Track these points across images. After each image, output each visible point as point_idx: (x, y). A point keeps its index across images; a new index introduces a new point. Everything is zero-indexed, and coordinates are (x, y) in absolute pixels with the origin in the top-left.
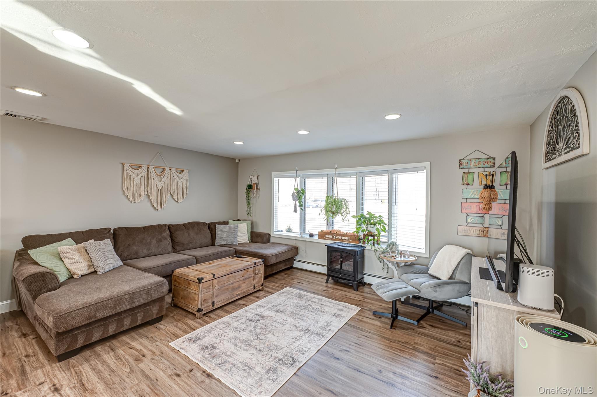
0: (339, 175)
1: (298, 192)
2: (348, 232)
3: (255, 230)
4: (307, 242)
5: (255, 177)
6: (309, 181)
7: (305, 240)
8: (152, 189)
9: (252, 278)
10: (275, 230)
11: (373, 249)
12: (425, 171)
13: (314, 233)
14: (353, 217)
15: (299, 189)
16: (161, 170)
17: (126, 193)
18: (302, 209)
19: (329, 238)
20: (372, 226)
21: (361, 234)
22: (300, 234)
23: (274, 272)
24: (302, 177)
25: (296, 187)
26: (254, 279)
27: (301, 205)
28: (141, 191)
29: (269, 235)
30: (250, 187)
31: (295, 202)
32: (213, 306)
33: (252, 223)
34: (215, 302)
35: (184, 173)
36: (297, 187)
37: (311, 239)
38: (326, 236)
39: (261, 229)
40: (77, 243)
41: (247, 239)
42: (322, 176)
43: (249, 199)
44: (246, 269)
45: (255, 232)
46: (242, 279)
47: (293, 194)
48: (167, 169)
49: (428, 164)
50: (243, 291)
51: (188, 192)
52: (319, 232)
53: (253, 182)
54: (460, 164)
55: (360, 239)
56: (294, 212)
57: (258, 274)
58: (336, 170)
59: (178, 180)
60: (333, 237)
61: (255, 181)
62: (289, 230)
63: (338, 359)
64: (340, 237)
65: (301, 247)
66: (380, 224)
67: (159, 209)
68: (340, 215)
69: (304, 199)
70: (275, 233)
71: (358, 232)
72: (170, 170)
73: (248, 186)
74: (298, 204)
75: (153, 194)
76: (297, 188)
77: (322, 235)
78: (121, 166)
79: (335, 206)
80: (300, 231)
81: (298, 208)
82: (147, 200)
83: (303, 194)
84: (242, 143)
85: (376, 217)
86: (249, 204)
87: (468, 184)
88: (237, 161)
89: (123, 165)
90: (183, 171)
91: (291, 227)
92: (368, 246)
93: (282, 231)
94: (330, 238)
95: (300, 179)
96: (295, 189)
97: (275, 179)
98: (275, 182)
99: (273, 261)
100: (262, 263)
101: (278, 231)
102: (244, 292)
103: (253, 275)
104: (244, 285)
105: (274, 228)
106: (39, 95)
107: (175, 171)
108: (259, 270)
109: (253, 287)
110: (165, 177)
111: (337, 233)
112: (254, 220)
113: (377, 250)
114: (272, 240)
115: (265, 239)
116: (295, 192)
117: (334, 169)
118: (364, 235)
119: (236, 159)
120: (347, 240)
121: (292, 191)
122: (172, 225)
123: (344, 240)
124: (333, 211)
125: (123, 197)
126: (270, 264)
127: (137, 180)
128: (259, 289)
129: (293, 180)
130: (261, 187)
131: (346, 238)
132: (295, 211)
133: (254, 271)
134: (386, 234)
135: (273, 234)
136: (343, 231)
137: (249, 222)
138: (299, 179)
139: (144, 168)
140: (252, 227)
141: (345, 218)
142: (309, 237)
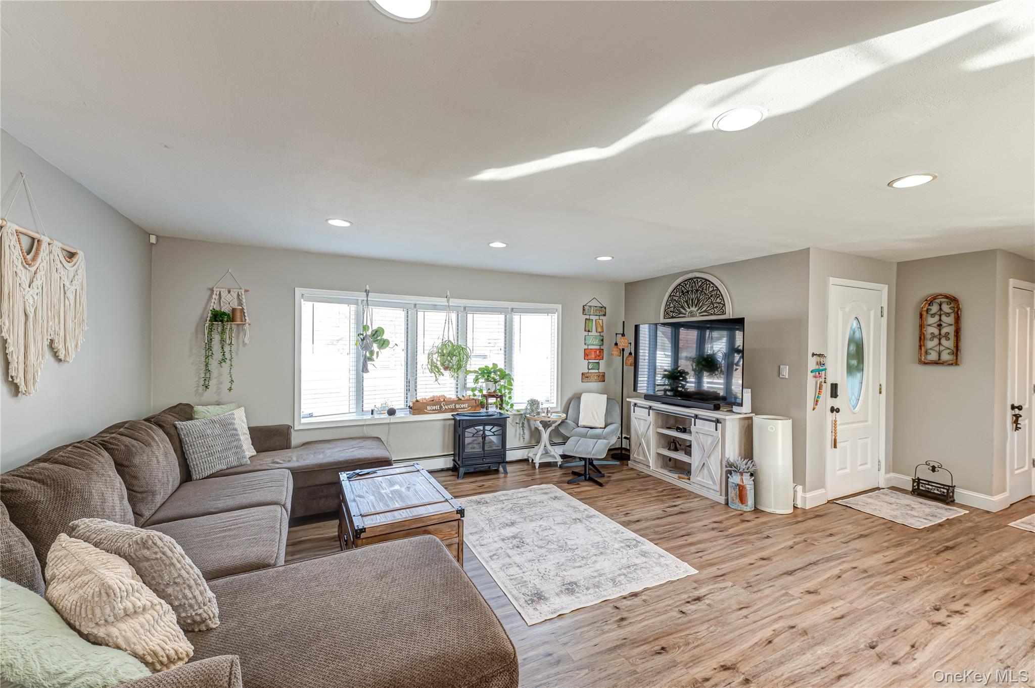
4: (391, 426)
5: (234, 294)
10: (300, 416)
12: (556, 315)
19: (433, 410)
29: (287, 428)
30: (220, 317)
37: (393, 419)
38: (429, 408)
41: (252, 446)
49: (559, 307)
52: (408, 403)
54: (584, 310)
58: (448, 301)
60: (441, 407)
61: (231, 303)
63: (638, 521)
64: (452, 406)
67: (31, 390)
70: (303, 421)
73: (213, 315)
77: (416, 407)
87: (589, 331)
88: (153, 239)
94: (435, 410)
97: (303, 303)
101: (306, 417)
105: (301, 413)
114: (295, 440)
119: (151, 235)
120: (464, 408)
123: (459, 408)
131: (462, 406)
135: (297, 424)
142: (386, 416)
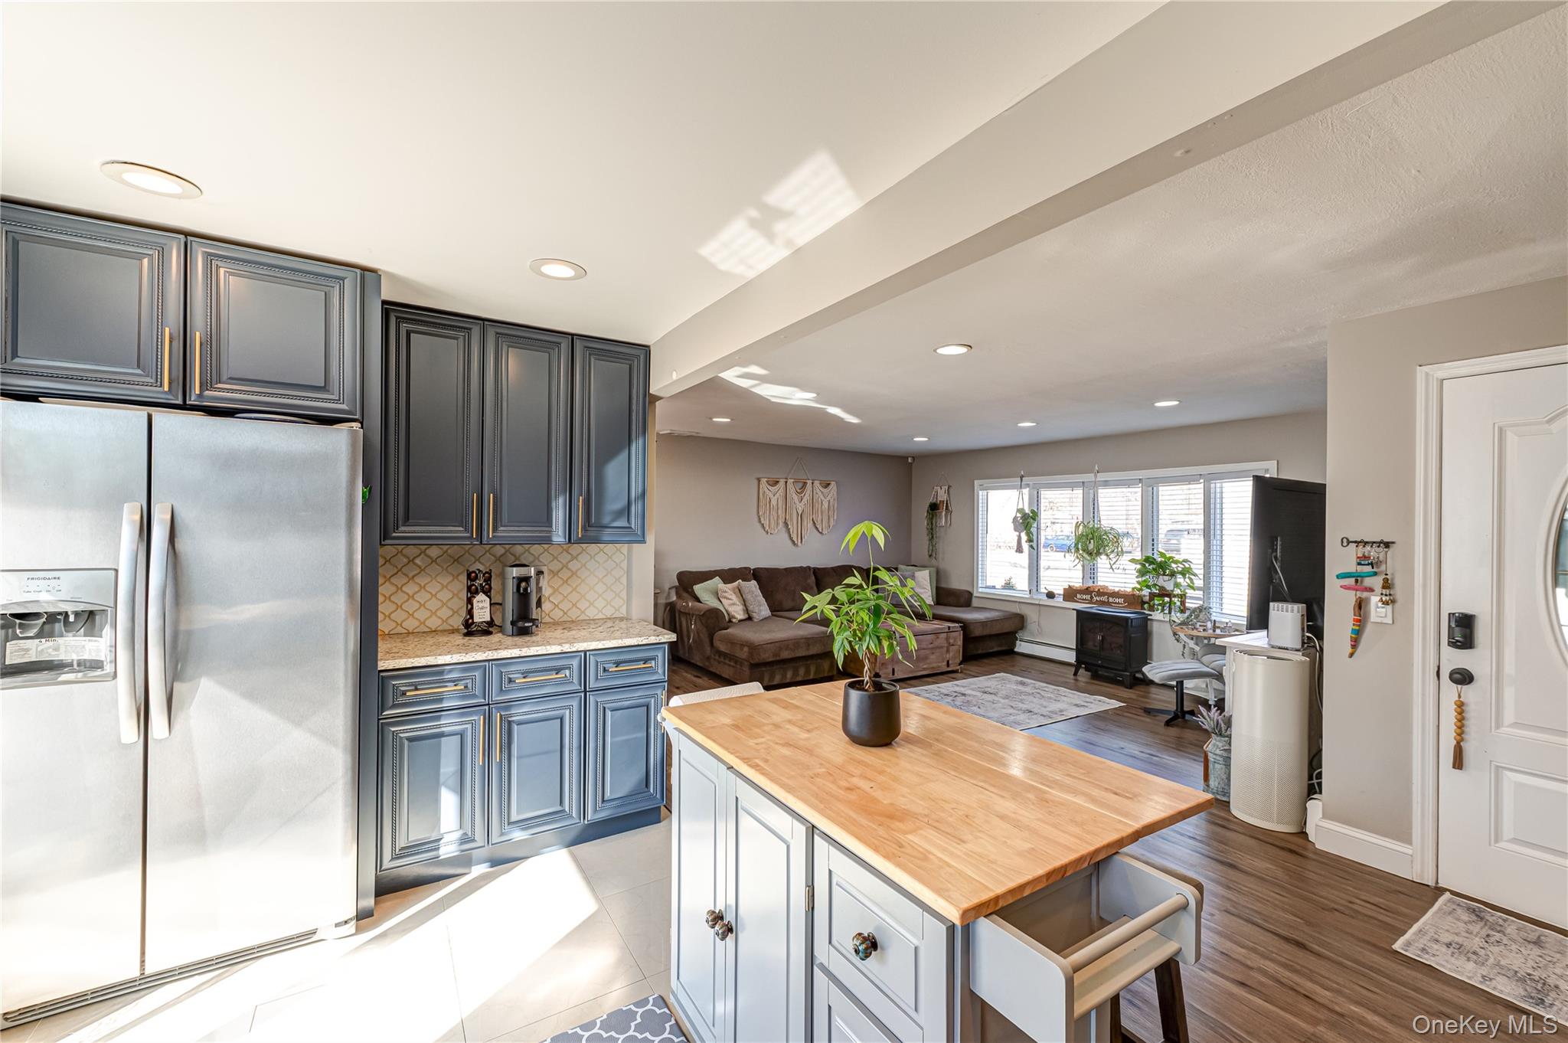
0: (1106, 484)
1: (1025, 517)
2: (1122, 589)
3: (943, 585)
4: (1042, 608)
5: (943, 490)
6: (1047, 495)
7: (1037, 603)
8: (791, 515)
9: (945, 649)
10: (980, 585)
11: (1167, 619)
13: (1056, 592)
14: (1133, 561)
15: (1027, 511)
16: (801, 485)
17: (762, 519)
18: (1031, 546)
19: (1083, 599)
20: (1166, 578)
21: (1146, 592)
22: (1028, 593)
23: (980, 652)
24: (1033, 488)
25: (1020, 506)
26: (948, 651)
27: (1030, 540)
28: (778, 516)
29: (970, 594)
30: (934, 507)
31: (1018, 533)
32: (893, 674)
33: (938, 572)
34: (896, 670)
35: (830, 487)
36: (1022, 507)
37: (1050, 602)
38: (1079, 596)
39: (956, 583)
40: (725, 583)
41: (931, 598)
42: (1072, 486)
43: (932, 529)
44: (936, 633)
45: (943, 589)
46: (931, 646)
47: (1015, 519)
48: (809, 482)
49: (1273, 464)
50: (931, 666)
51: (835, 518)
52: (1065, 589)
53: (939, 499)
55: (1145, 603)
56: (1016, 551)
57: (953, 645)
58: (1096, 476)
59: (823, 499)
60: (1092, 597)
61: (942, 496)
62: (1008, 586)
64: (1104, 599)
65: (1031, 615)
66: (1184, 575)
67: (799, 544)
68: (1103, 557)
69: (1038, 529)
70: (980, 590)
71: (1141, 590)
72: (813, 483)
73: (930, 506)
74: (1024, 537)
75: (792, 520)
76: (1023, 509)
77: (1070, 594)
78: (756, 482)
79: (1092, 541)
80: (1029, 587)
81: (1025, 546)
82: (784, 529)
83: (1034, 519)
84: (927, 439)
85: (1176, 562)
86: (932, 537)
88: (910, 460)
89: (759, 480)
90: (829, 484)
91: (1013, 581)
92: (1157, 615)
93: (994, 587)
94: (1085, 600)
95: (1029, 491)
96: (1019, 511)
97: (980, 493)
98: (980, 497)
99: (978, 632)
100: (960, 629)
101: (987, 587)
102: (933, 668)
103: (946, 645)
104: (933, 657)
105: (980, 582)
106: (729, 420)
107: (818, 485)
108: (955, 639)
109: (945, 663)
110: (807, 495)
111: (1099, 590)
112: (942, 566)
113: (1174, 621)
114: (975, 603)
115: (962, 600)
116: (1019, 515)
117: (1093, 475)
118: (1152, 596)
119: (907, 458)
120: (1118, 603)
121: (1012, 513)
122: (818, 569)
123: (1113, 601)
124: (1090, 549)
125: (758, 526)
126: (973, 635)
127: (774, 502)
128: (955, 669)
129: (1014, 493)
130: (953, 507)
131: (1117, 600)
132: (1019, 550)
133: (947, 639)
134: (1199, 594)
135: (978, 592)
136: (1113, 588)
137: (934, 569)
138: (1026, 491)
139: (782, 482)
140: (938, 581)
141: (1114, 563)
142: (1045, 598)
